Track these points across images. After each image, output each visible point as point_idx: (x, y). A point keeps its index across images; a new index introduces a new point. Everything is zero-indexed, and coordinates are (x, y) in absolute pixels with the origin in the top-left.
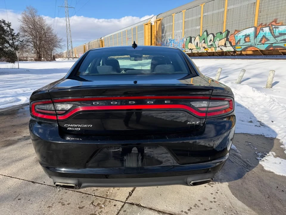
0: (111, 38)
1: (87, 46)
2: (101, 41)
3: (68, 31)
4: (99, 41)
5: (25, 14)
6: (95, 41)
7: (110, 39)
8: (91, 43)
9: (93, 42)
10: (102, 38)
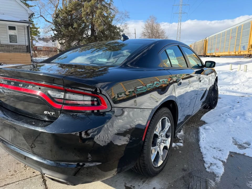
0: (215, 37)
1: (193, 46)
2: (205, 41)
3: (178, 34)
4: (204, 41)
5: (147, 22)
6: (200, 41)
7: (214, 39)
8: (197, 43)
9: (198, 42)
10: (207, 38)
